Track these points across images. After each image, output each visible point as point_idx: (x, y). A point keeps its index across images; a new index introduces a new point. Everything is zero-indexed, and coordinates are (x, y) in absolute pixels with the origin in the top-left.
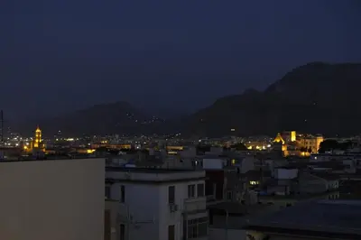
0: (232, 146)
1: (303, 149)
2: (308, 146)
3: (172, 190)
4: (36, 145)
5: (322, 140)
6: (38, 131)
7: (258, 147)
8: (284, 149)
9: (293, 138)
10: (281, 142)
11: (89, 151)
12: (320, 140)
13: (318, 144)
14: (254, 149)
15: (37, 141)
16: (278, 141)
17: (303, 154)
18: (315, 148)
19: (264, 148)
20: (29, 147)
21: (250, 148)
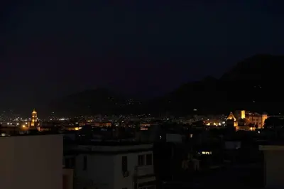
0: (193, 123)
1: (251, 125)
2: (256, 122)
3: (125, 160)
4: (33, 125)
5: (266, 117)
6: (34, 112)
7: (215, 124)
8: (235, 125)
9: (243, 116)
10: (233, 119)
11: (77, 129)
12: (265, 117)
13: (264, 121)
14: (212, 126)
15: (33, 121)
16: (231, 118)
17: (251, 129)
18: (261, 123)
19: (220, 124)
20: (27, 126)
21: (209, 124)
